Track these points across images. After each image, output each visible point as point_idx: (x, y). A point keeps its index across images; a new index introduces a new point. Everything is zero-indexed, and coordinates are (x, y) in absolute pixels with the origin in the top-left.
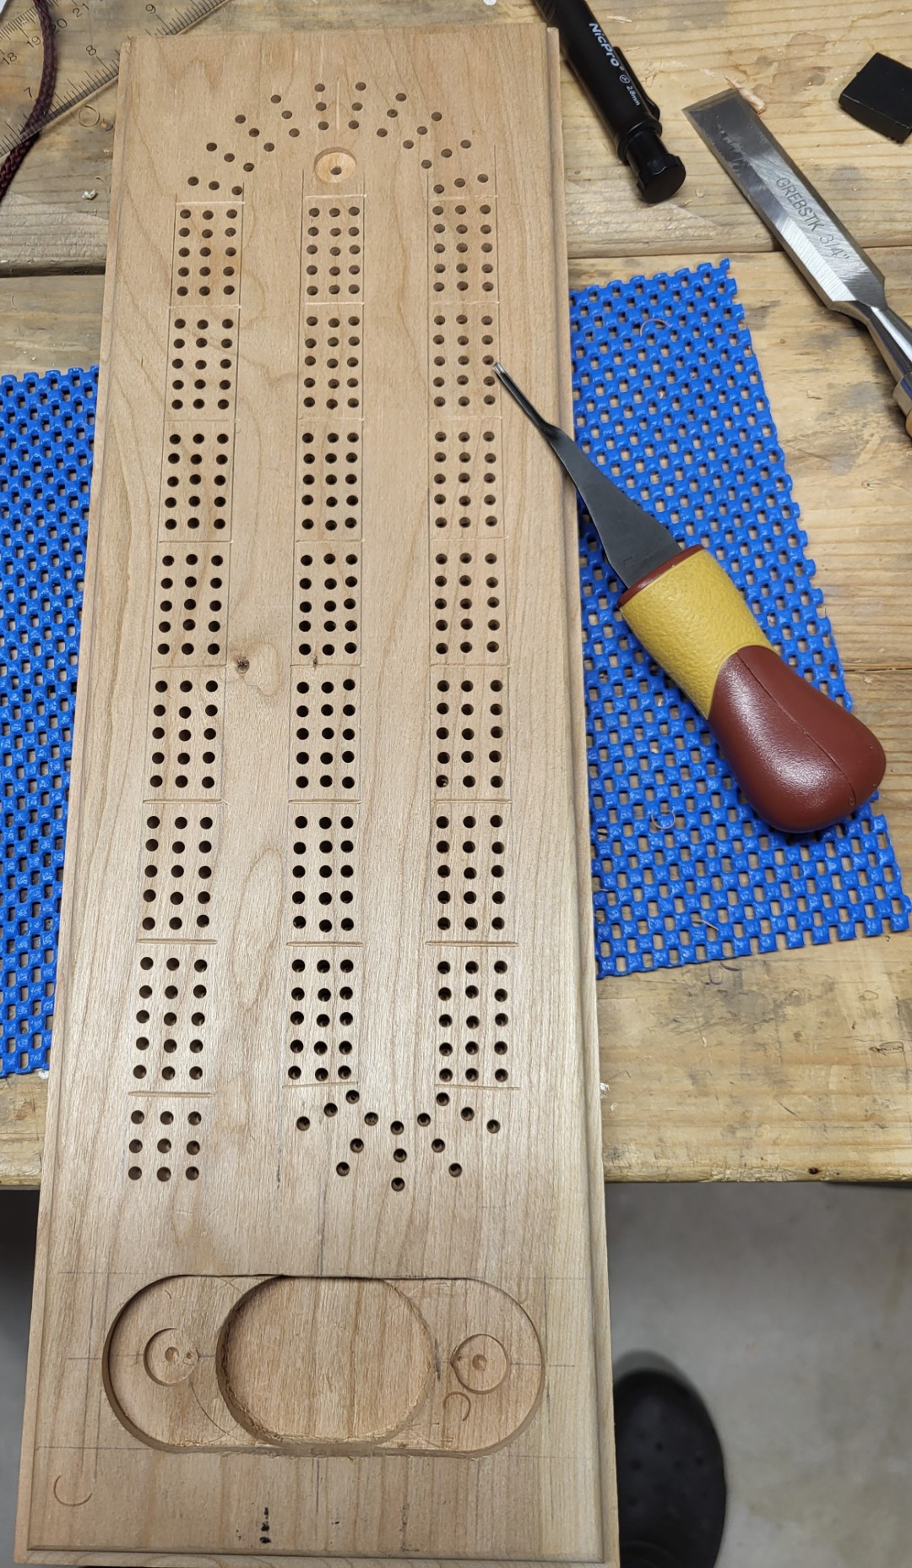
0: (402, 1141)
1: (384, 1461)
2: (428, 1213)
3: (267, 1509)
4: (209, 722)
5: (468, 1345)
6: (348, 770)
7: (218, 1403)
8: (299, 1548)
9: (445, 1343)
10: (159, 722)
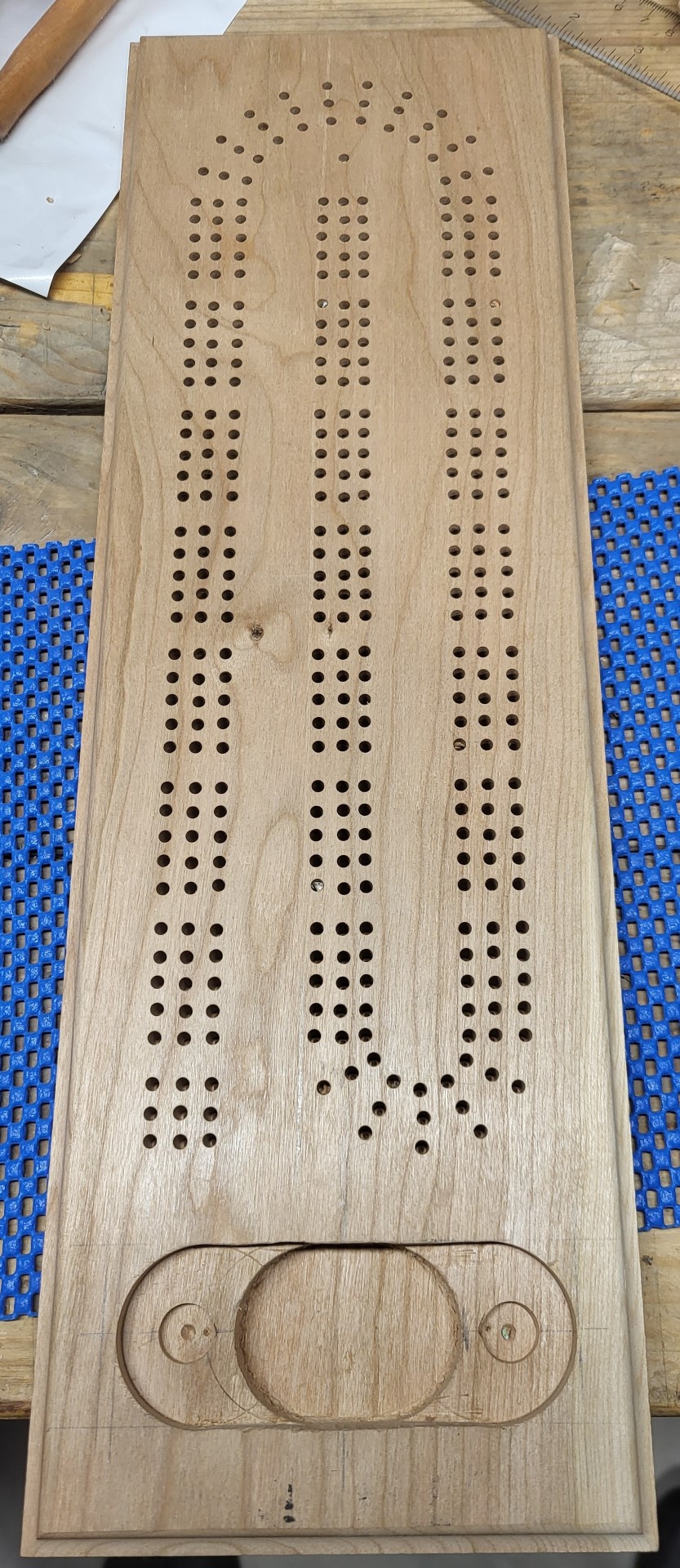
0: (426, 1103)
1: (412, 1432)
2: (453, 1176)
3: (290, 1486)
4: (223, 688)
5: (496, 1313)
6: (365, 734)
7: (237, 1379)
8: (325, 1527)
9: (473, 1312)
10: (172, 689)
